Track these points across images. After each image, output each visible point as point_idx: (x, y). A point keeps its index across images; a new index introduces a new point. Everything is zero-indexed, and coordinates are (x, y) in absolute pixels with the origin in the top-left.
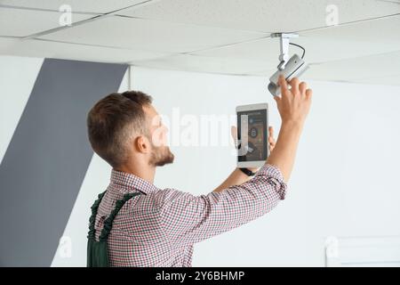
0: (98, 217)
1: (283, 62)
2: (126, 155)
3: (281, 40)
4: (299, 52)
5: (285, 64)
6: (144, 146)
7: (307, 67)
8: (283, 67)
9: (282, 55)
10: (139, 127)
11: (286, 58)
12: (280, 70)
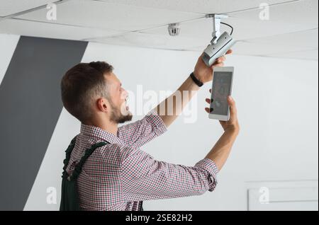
0: (71, 162)
1: (215, 38)
2: (90, 112)
3: (214, 19)
4: (229, 30)
5: (217, 39)
6: (104, 106)
7: (235, 43)
8: (215, 42)
9: (215, 32)
10: (99, 91)
11: (218, 35)
12: (213, 44)
